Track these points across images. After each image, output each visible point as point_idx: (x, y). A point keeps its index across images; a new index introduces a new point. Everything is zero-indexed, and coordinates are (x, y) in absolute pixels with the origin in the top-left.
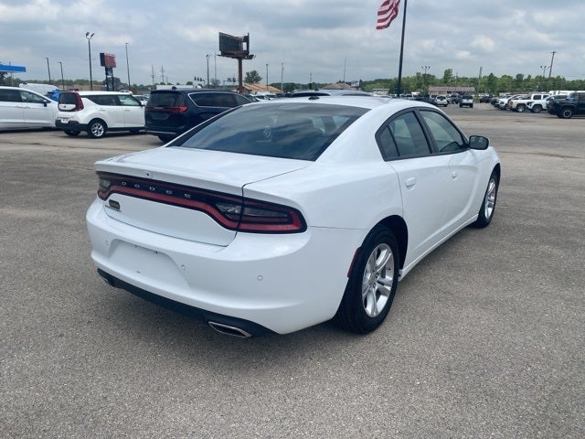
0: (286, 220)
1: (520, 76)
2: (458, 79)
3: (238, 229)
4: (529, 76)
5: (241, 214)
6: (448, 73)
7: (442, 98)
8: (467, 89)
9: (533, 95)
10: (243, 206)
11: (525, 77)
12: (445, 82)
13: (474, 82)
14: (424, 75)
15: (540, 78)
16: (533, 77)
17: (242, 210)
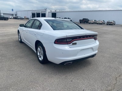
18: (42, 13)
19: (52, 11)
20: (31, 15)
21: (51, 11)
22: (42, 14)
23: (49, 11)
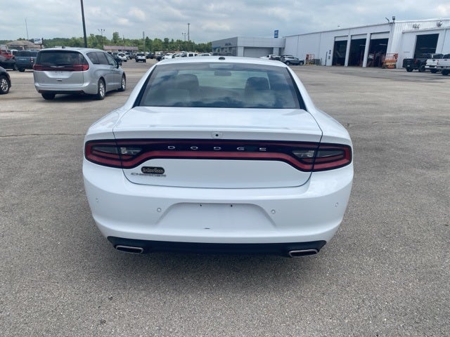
0: (342, 156)
1: (166, 40)
2: (125, 40)
3: (313, 170)
4: (173, 40)
5: (315, 158)
6: (115, 35)
7: (122, 55)
8: (132, 48)
9: (188, 54)
10: (317, 150)
11: (170, 41)
12: (115, 42)
13: (136, 43)
14: (97, 36)
15: (179, 42)
16: (175, 41)
17: (315, 154)
18: (374, 37)
19: (421, 28)
20: (331, 47)
21: (415, 27)
22: (372, 41)
23: (407, 27)
